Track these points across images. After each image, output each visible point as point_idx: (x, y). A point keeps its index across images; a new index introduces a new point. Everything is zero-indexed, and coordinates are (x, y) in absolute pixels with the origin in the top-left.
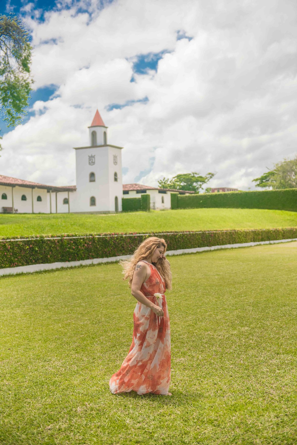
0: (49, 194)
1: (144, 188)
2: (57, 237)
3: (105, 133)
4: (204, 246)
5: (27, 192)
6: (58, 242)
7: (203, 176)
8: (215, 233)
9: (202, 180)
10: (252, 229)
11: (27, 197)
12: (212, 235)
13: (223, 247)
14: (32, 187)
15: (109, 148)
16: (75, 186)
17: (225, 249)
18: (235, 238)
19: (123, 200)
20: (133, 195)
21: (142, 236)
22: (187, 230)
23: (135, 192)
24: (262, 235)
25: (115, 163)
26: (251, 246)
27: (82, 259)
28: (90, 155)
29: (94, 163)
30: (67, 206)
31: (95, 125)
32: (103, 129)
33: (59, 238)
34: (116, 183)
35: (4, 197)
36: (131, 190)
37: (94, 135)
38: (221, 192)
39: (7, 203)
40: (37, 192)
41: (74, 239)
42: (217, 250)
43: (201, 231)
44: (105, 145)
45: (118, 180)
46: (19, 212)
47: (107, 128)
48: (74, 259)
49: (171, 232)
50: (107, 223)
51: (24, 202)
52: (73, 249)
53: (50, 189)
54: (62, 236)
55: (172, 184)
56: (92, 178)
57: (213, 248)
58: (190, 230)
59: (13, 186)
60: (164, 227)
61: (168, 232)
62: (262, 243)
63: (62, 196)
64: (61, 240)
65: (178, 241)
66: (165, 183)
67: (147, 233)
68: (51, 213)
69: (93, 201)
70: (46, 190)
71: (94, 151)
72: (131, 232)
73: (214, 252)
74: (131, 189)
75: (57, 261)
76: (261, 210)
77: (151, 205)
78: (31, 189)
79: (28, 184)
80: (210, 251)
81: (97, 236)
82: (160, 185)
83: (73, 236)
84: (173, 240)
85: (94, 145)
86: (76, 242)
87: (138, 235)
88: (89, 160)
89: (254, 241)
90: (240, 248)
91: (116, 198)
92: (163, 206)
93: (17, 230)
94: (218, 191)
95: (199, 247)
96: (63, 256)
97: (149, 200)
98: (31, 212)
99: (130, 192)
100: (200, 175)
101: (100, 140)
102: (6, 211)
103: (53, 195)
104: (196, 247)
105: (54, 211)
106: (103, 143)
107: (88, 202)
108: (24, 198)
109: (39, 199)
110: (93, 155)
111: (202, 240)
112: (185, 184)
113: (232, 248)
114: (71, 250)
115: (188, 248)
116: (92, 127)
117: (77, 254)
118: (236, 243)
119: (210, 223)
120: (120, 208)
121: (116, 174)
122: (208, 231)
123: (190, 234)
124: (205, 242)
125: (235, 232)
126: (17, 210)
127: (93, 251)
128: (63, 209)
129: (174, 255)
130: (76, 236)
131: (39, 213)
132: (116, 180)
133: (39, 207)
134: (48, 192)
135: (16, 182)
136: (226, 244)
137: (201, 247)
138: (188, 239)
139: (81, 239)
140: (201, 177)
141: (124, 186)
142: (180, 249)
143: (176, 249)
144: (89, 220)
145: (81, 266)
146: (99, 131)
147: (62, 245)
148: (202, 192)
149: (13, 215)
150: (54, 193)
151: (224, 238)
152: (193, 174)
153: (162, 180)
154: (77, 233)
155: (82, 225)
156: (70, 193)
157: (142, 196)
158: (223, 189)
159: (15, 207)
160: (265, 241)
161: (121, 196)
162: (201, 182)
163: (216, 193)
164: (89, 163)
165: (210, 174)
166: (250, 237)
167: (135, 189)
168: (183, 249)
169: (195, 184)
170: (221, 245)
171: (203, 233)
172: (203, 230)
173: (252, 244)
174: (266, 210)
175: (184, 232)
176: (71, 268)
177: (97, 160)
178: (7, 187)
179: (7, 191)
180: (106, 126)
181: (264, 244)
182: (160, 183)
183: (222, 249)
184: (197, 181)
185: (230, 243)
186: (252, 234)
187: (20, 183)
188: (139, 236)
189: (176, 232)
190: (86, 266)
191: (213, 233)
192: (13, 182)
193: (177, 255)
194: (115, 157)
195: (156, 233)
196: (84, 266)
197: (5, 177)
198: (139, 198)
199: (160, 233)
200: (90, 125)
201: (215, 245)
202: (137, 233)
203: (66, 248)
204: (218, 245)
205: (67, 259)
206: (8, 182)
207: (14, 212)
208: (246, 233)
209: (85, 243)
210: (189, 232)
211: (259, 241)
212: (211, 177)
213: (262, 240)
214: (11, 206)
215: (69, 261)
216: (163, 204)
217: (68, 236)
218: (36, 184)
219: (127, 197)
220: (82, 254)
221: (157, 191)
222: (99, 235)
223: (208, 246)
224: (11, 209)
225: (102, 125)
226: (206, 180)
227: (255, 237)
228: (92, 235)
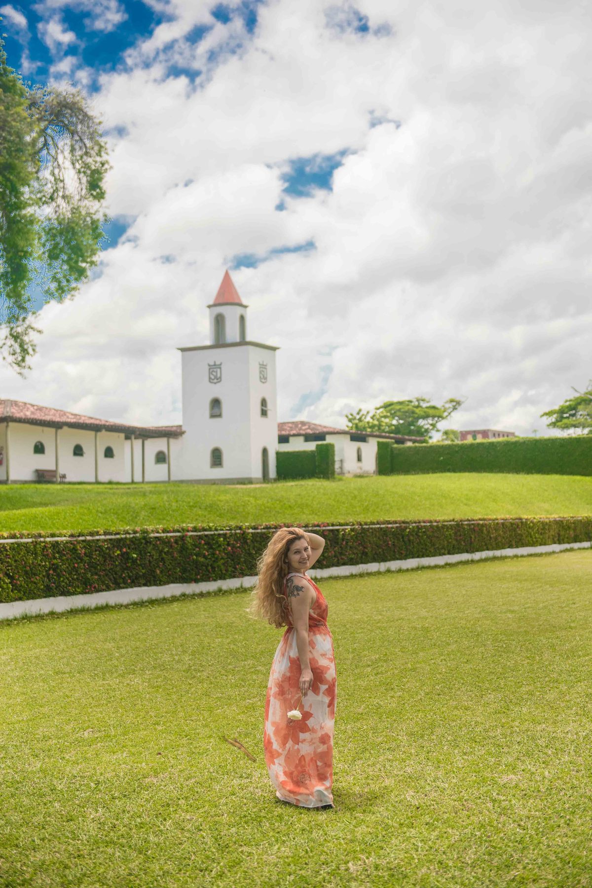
0: (128, 442)
1: (320, 430)
2: (174, 531)
3: (242, 318)
4: (461, 551)
5: (85, 439)
6: (176, 542)
7: (439, 405)
8: (482, 525)
9: (435, 414)
10: (555, 516)
11: (85, 450)
12: (476, 528)
13: (498, 553)
14: (96, 428)
15: (250, 348)
16: (180, 426)
17: (503, 558)
18: (522, 535)
19: (278, 454)
20: (298, 445)
21: (338, 530)
22: (427, 518)
23: (302, 439)
24: (575, 530)
25: (263, 379)
26: (554, 552)
27: (223, 577)
28: (212, 363)
29: (219, 379)
30: (164, 467)
31: (221, 301)
32: (239, 311)
33: (178, 534)
34: (264, 419)
35: (39, 449)
36: (294, 435)
37: (219, 322)
38: (480, 440)
39: (45, 462)
40: (106, 439)
41: (206, 536)
42: (486, 560)
43: (453, 520)
44: (243, 343)
45: (269, 413)
46: (67, 480)
47: (246, 307)
48: (207, 578)
49: (395, 522)
50: (259, 502)
51: (78, 458)
52: (205, 557)
53: (130, 433)
54: (183, 530)
55: (376, 422)
56: (216, 411)
57: (477, 556)
58: (432, 519)
59: (57, 426)
60: (374, 511)
61: (389, 522)
62: (576, 545)
63: (154, 446)
64: (182, 538)
65: (409, 540)
66: (360, 420)
67: (347, 524)
68: (133, 482)
69: (217, 458)
70: (122, 435)
71: (218, 355)
72: (316, 523)
73: (482, 564)
74: (294, 432)
75: (173, 582)
76: (565, 477)
77: (337, 466)
78: (93, 433)
79: (89, 421)
80: (473, 561)
81: (251, 531)
82: (350, 425)
83: (204, 530)
84: (398, 539)
85: (220, 342)
86: (209, 541)
87: (331, 528)
88: (210, 373)
89: (560, 542)
90: (531, 555)
91: (265, 452)
92: (361, 468)
93: (84, 517)
94: (474, 437)
95: (449, 553)
96: (184, 571)
97: (333, 455)
98: (93, 480)
99: (291, 439)
100: (432, 404)
101: (232, 333)
102: (42, 477)
103: (138, 443)
104: (444, 554)
105: (138, 478)
106: (238, 340)
107: (207, 458)
108: (78, 451)
109: (109, 453)
110: (218, 363)
111: (456, 540)
112: (401, 422)
113: (516, 556)
114: (202, 559)
115: (428, 556)
116: (215, 305)
117: (213, 568)
118: (523, 545)
119: (466, 505)
120: (272, 473)
121: (264, 402)
122: (468, 520)
123: (431, 526)
124: (463, 543)
125: (522, 523)
126: (64, 476)
127: (242, 560)
128: (157, 472)
129: (400, 571)
130: (210, 529)
131: (110, 483)
132: (264, 413)
133: (110, 471)
134: (127, 438)
135: (64, 419)
136: (503, 548)
137: (453, 554)
138: (428, 537)
139: (219, 535)
140: (434, 408)
141: (281, 426)
142: (413, 558)
143: (405, 557)
144: (222, 498)
145: (220, 592)
146: (231, 314)
147: (183, 549)
148: (436, 438)
149: (59, 487)
150: (139, 442)
151: (500, 535)
152: (418, 400)
153: (355, 414)
154: (211, 525)
155: (211, 508)
156: (172, 441)
157: (318, 446)
158: (485, 433)
159: (61, 471)
160: (580, 541)
161: (274, 447)
162: (433, 417)
163: (469, 440)
164: (210, 378)
165: (452, 401)
166: (552, 533)
167: (302, 432)
168: (418, 557)
169: (421, 422)
170: (493, 549)
171: (458, 525)
172: (458, 517)
173: (556, 547)
174: (578, 478)
175: (419, 522)
176: (201, 595)
177: (226, 371)
178: (46, 429)
179: (46, 436)
180: (245, 302)
181: (580, 549)
182: (350, 421)
183: (495, 558)
184: (426, 417)
185: (511, 546)
186: (554, 527)
187: (72, 420)
188: (332, 531)
189: (404, 522)
190: (229, 592)
191: (478, 524)
192: (57, 419)
193: (407, 570)
194: (263, 367)
195: (366, 524)
196: (226, 592)
197: (40, 409)
198: (312, 452)
199: (373, 524)
200: (211, 302)
201: (483, 550)
202: (328, 525)
203: (191, 554)
204: (488, 549)
205: (193, 577)
206: (48, 418)
207: (59, 480)
208: (544, 524)
209: (228, 545)
210: (431, 522)
211: (569, 543)
212: (455, 408)
213: (576, 540)
214: (53, 468)
215: (196, 581)
216: (360, 464)
217: (195, 529)
218: (103, 423)
219: (286, 448)
220: (222, 567)
221: (348, 437)
222: (255, 528)
223: (467, 552)
224: (53, 473)
225: (236, 301)
226: (445, 414)
227: (562, 533)
228: (240, 528)
